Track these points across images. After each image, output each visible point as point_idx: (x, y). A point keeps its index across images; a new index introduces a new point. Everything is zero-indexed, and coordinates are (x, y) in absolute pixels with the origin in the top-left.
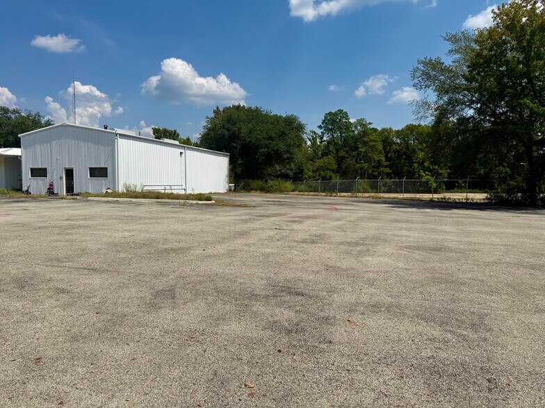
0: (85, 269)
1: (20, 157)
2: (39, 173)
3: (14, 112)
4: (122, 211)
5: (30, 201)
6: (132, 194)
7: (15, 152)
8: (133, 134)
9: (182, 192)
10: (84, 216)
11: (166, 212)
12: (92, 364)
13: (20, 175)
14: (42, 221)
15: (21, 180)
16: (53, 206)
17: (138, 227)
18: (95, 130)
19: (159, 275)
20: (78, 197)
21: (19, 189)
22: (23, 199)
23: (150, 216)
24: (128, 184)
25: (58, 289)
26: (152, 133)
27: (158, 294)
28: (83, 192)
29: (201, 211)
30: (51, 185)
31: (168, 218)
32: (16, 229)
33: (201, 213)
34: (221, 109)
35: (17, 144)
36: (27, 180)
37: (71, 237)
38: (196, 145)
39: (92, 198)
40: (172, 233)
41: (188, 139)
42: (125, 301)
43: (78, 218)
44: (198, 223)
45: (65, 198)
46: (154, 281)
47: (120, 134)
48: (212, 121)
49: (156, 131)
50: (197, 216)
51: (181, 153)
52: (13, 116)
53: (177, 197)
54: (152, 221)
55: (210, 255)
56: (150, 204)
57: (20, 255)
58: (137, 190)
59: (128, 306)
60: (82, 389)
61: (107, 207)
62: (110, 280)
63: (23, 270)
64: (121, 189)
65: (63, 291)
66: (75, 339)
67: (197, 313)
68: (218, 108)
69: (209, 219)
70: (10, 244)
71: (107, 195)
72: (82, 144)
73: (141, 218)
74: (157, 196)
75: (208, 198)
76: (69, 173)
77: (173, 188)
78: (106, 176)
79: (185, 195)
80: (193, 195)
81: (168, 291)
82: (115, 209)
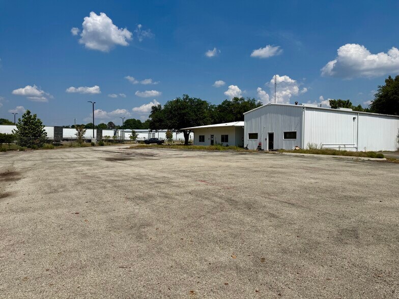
0: (286, 203)
1: (244, 126)
2: (253, 136)
3: (242, 99)
4: (307, 163)
5: (248, 154)
6: (313, 151)
7: (241, 124)
8: (316, 106)
9: (354, 150)
10: (281, 165)
11: (342, 166)
12: (298, 273)
13: (243, 138)
14: (256, 167)
15: (243, 141)
16: (261, 157)
17: (320, 176)
18: (287, 106)
19: (342, 217)
20: (276, 152)
21: (242, 146)
22: (244, 153)
23: (329, 169)
24: (311, 144)
25: (270, 214)
26: (328, 104)
27: (342, 232)
28: (279, 148)
29: (373, 167)
30: (260, 144)
31: (344, 171)
32: (243, 171)
33: (374, 169)
34: (394, 78)
35: (242, 119)
36: (247, 141)
37: (274, 179)
38: (367, 110)
39: (285, 153)
40: (349, 184)
41: (360, 107)
42: (317, 231)
43: (277, 166)
44: (372, 177)
45: (268, 153)
46: (338, 220)
47: (306, 108)
48: (384, 89)
49: (332, 103)
50: (369, 171)
51: (354, 118)
52: (240, 102)
53: (351, 154)
54: (330, 172)
55: (387, 207)
56: (328, 159)
57: (246, 188)
58: (318, 148)
59: (320, 236)
60: (292, 290)
61: (296, 160)
62: (304, 213)
63: (249, 198)
64: (306, 147)
65: (273, 216)
66: (285, 251)
67: (381, 256)
68: (390, 77)
69: (383, 174)
70: (240, 180)
71: (296, 151)
72: (280, 116)
73: (322, 170)
74: (333, 153)
75: (379, 155)
76: (271, 136)
77: (346, 146)
78: (295, 137)
79: (357, 152)
80: (365, 153)
81: (352, 231)
82: (302, 161)
